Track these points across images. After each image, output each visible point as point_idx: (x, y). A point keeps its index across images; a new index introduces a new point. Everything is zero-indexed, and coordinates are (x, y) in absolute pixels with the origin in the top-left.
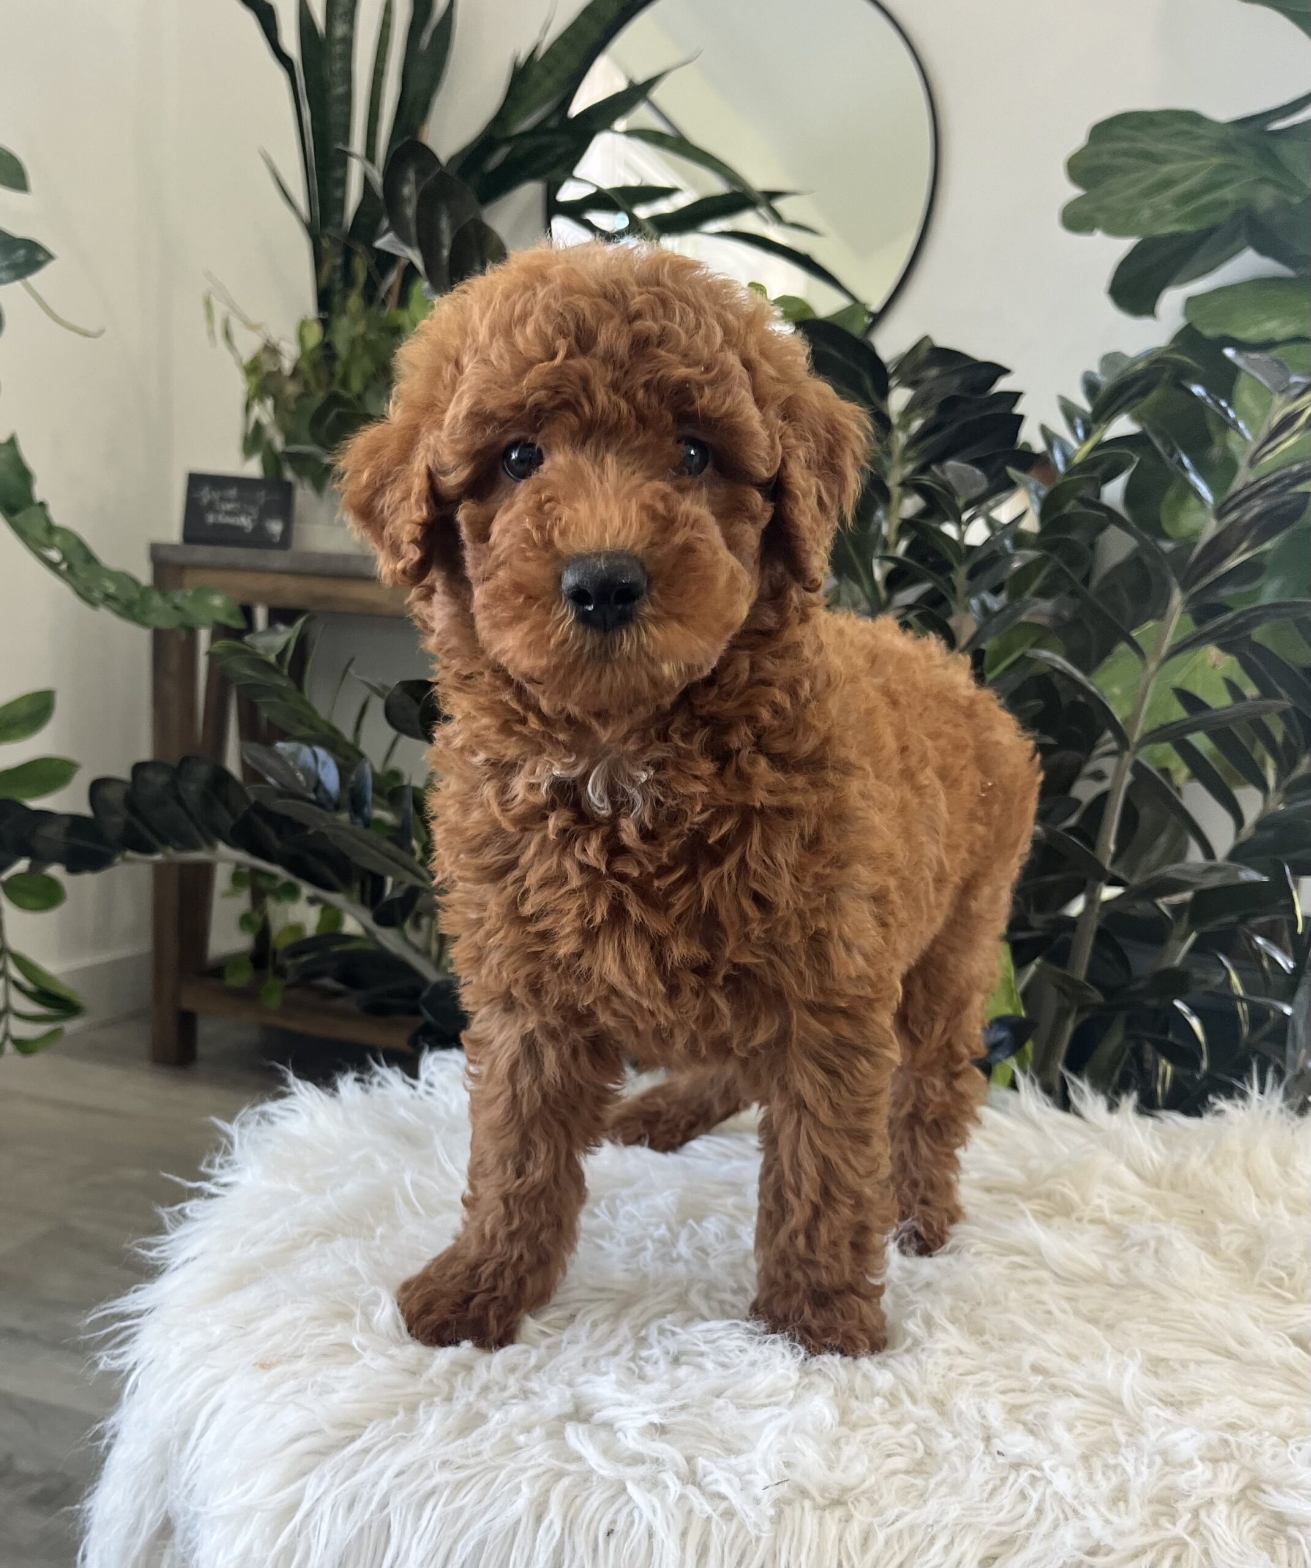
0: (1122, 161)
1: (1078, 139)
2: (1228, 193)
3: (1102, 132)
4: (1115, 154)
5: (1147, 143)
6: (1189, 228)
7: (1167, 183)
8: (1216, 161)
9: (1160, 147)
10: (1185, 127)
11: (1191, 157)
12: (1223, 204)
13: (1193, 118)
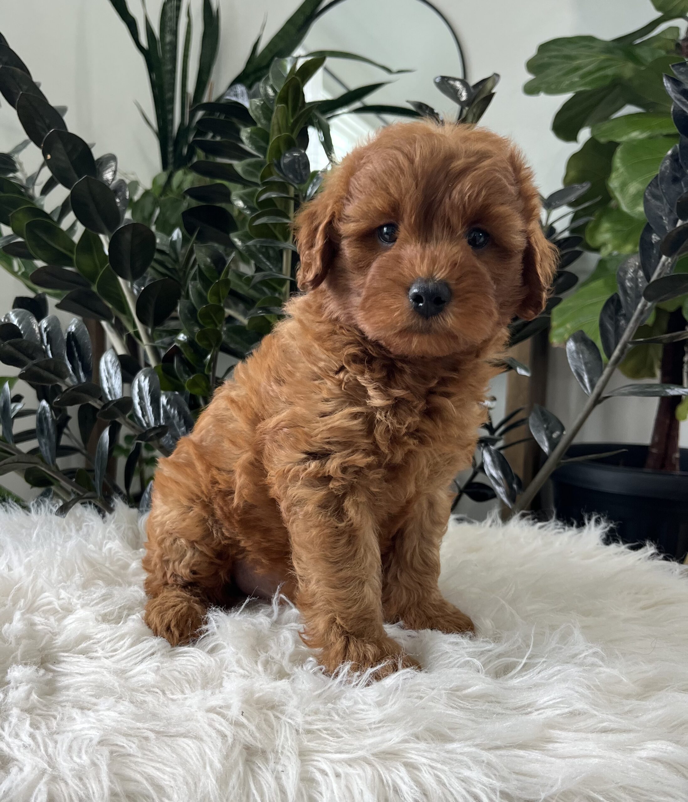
0: (554, 60)
1: (532, 52)
2: (609, 72)
3: (544, 48)
4: (550, 57)
5: (568, 51)
6: (588, 88)
7: (577, 69)
8: (603, 57)
9: (574, 53)
10: (586, 43)
11: (588, 56)
12: (606, 76)
13: (590, 39)
